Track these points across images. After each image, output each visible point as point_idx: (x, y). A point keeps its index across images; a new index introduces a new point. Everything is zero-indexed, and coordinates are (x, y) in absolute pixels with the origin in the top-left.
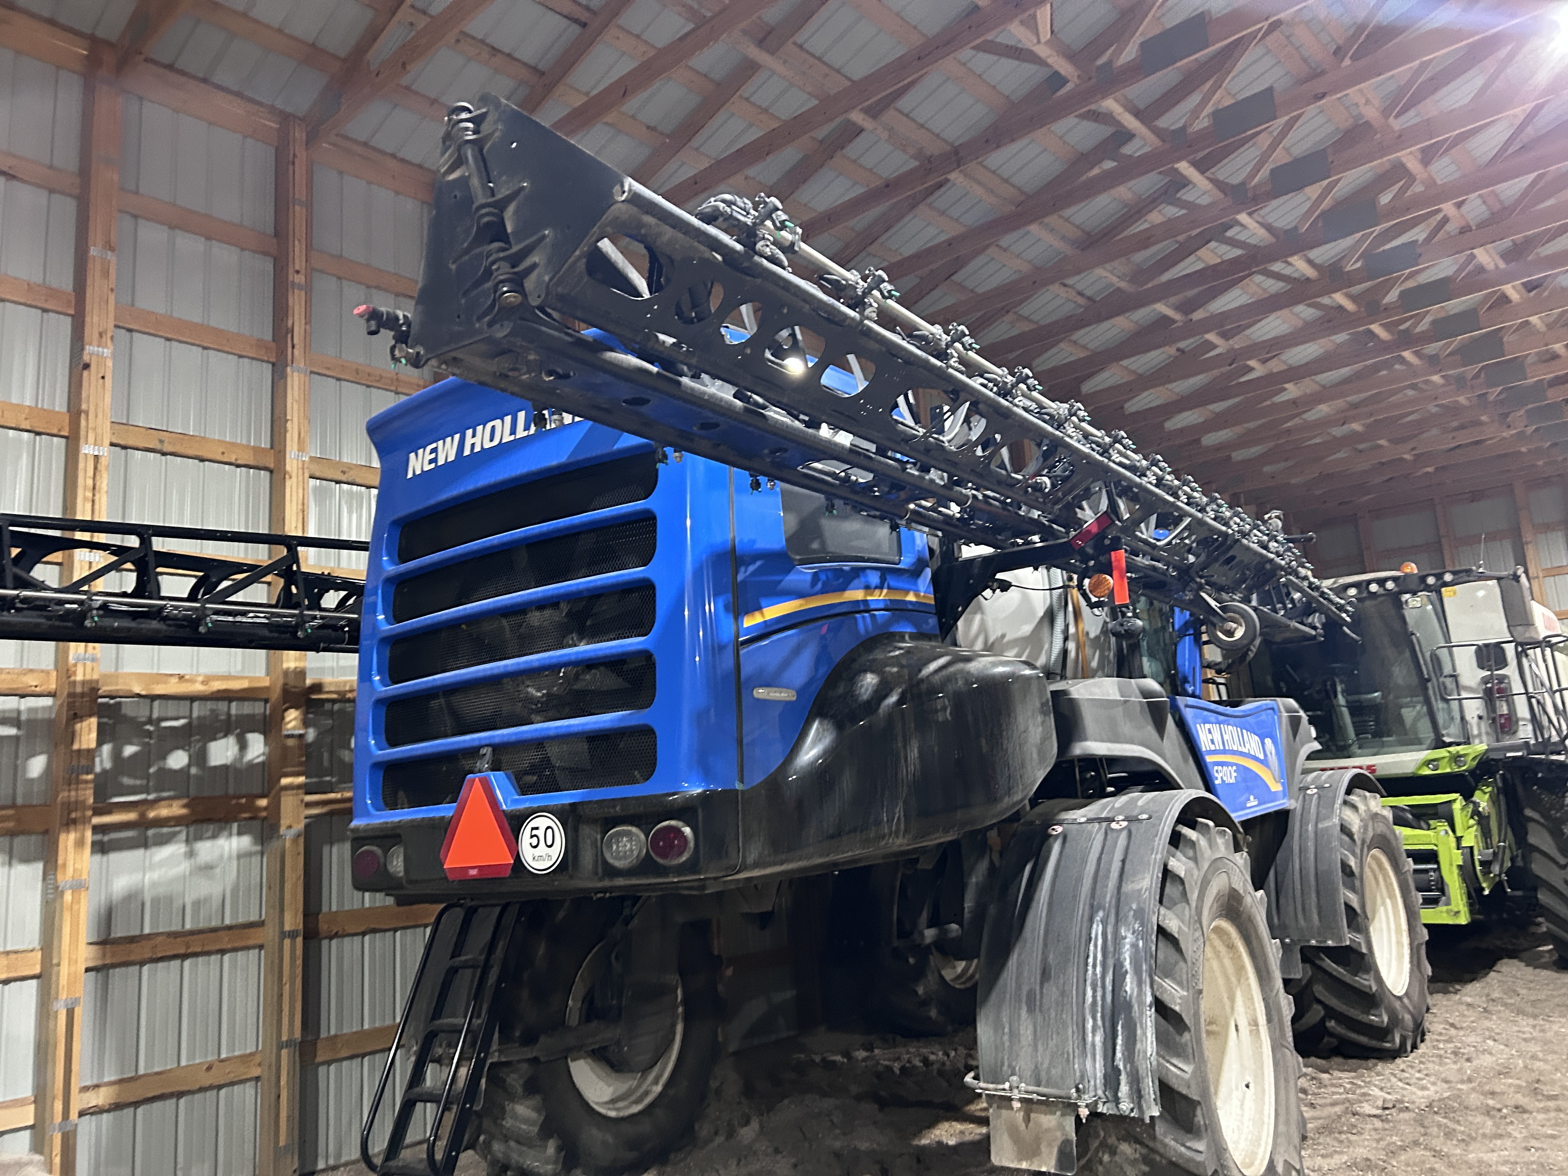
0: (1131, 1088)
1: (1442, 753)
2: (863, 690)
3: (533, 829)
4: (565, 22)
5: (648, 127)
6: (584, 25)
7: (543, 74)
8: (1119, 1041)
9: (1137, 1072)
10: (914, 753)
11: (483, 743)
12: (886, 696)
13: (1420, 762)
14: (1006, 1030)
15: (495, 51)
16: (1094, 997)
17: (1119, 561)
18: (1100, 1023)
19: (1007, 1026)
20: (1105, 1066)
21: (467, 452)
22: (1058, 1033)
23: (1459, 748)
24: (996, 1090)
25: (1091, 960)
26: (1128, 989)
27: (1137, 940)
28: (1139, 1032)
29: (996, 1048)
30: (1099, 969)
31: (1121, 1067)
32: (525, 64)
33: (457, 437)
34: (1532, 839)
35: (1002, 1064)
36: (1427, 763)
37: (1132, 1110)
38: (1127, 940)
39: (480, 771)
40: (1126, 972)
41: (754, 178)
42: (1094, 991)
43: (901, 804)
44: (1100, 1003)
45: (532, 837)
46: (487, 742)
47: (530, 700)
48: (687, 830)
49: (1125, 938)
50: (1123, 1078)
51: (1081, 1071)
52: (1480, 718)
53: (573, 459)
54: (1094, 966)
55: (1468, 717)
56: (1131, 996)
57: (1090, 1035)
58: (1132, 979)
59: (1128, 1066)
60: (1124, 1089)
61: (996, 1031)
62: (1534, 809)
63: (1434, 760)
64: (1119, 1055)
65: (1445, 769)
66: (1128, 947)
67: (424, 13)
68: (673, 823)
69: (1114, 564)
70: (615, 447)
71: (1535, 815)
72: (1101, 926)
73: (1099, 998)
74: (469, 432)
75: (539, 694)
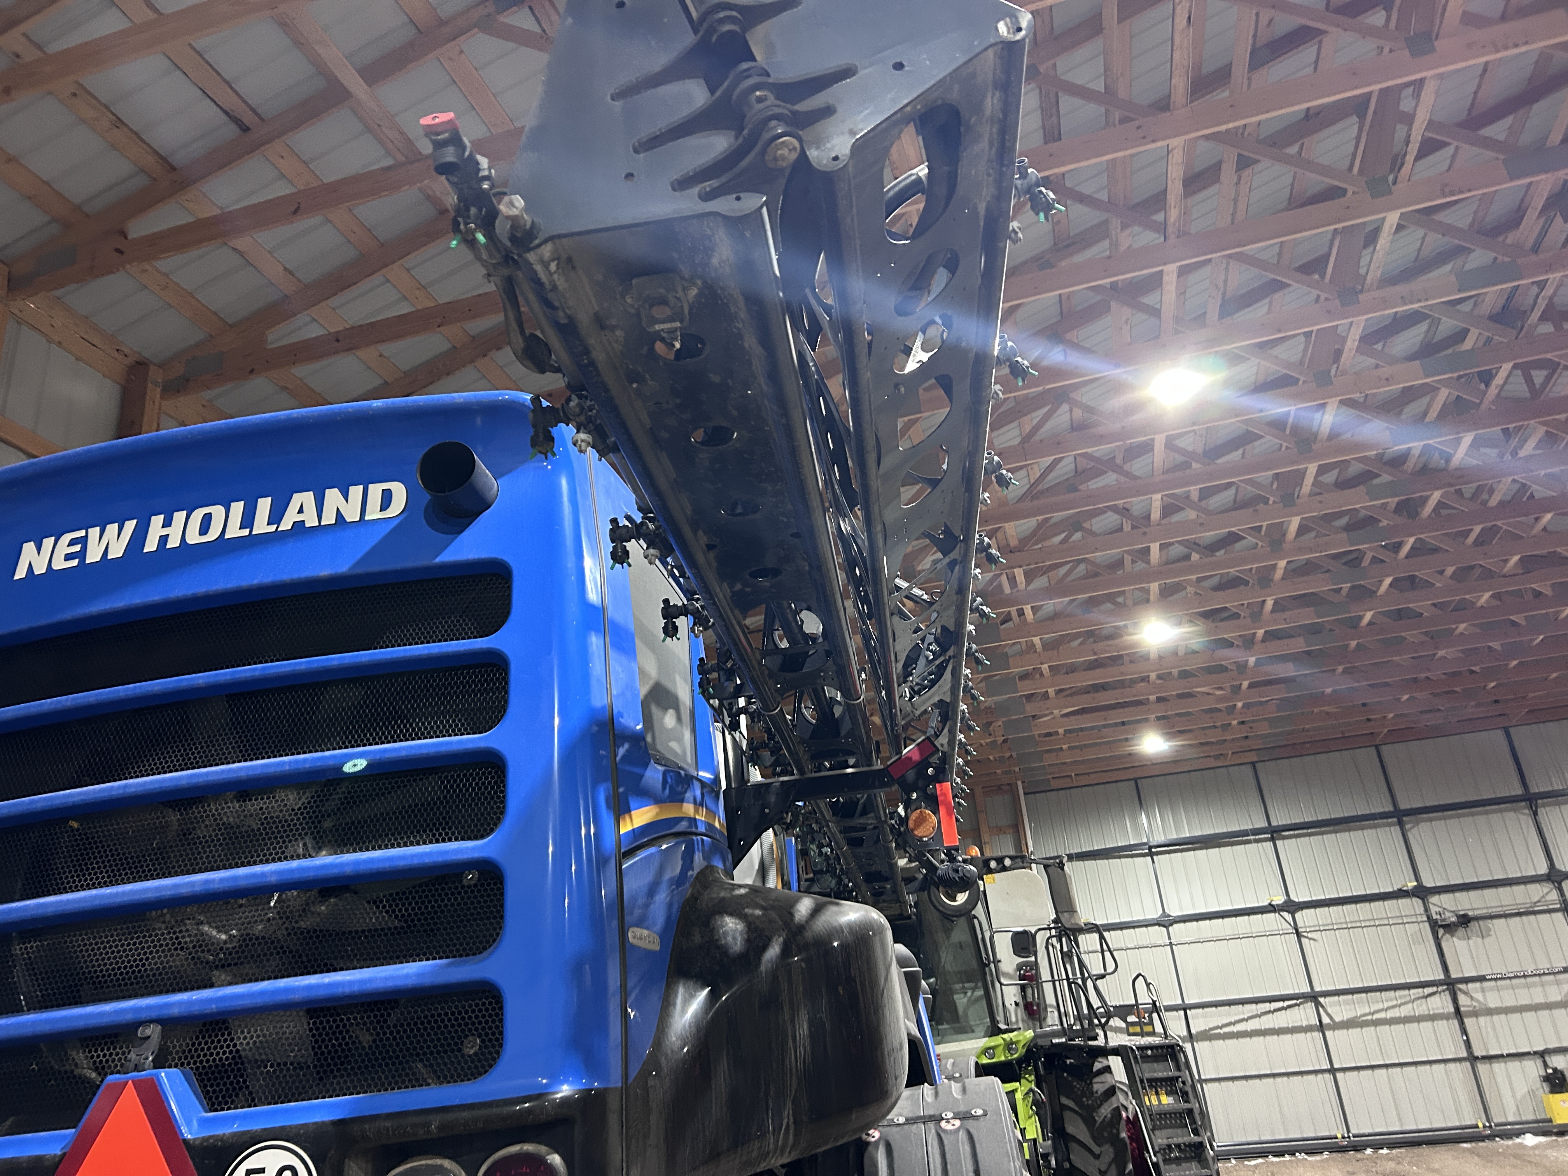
1: (998, 1040)
2: (730, 939)
4: (224, 118)
5: (285, 269)
6: (245, 129)
7: (174, 169)
10: (803, 1029)
11: (144, 1016)
12: (765, 948)
13: (980, 1050)
15: (119, 122)
17: (945, 795)
21: (151, 545)
23: (1011, 1035)
32: (156, 152)
33: (130, 526)
34: (1070, 1129)
36: (986, 1051)
39: (137, 1068)
41: (388, 358)
43: (789, 1104)
46: (154, 1014)
47: (204, 944)
48: (556, 1159)
52: (1017, 1004)
53: (360, 570)
55: (1007, 1004)
62: (1068, 1097)
63: (990, 1048)
65: (1001, 1057)
67: (39, 47)
68: (528, 1147)
69: (940, 798)
70: (438, 560)
71: (1071, 1104)
74: (157, 520)
75: (224, 937)
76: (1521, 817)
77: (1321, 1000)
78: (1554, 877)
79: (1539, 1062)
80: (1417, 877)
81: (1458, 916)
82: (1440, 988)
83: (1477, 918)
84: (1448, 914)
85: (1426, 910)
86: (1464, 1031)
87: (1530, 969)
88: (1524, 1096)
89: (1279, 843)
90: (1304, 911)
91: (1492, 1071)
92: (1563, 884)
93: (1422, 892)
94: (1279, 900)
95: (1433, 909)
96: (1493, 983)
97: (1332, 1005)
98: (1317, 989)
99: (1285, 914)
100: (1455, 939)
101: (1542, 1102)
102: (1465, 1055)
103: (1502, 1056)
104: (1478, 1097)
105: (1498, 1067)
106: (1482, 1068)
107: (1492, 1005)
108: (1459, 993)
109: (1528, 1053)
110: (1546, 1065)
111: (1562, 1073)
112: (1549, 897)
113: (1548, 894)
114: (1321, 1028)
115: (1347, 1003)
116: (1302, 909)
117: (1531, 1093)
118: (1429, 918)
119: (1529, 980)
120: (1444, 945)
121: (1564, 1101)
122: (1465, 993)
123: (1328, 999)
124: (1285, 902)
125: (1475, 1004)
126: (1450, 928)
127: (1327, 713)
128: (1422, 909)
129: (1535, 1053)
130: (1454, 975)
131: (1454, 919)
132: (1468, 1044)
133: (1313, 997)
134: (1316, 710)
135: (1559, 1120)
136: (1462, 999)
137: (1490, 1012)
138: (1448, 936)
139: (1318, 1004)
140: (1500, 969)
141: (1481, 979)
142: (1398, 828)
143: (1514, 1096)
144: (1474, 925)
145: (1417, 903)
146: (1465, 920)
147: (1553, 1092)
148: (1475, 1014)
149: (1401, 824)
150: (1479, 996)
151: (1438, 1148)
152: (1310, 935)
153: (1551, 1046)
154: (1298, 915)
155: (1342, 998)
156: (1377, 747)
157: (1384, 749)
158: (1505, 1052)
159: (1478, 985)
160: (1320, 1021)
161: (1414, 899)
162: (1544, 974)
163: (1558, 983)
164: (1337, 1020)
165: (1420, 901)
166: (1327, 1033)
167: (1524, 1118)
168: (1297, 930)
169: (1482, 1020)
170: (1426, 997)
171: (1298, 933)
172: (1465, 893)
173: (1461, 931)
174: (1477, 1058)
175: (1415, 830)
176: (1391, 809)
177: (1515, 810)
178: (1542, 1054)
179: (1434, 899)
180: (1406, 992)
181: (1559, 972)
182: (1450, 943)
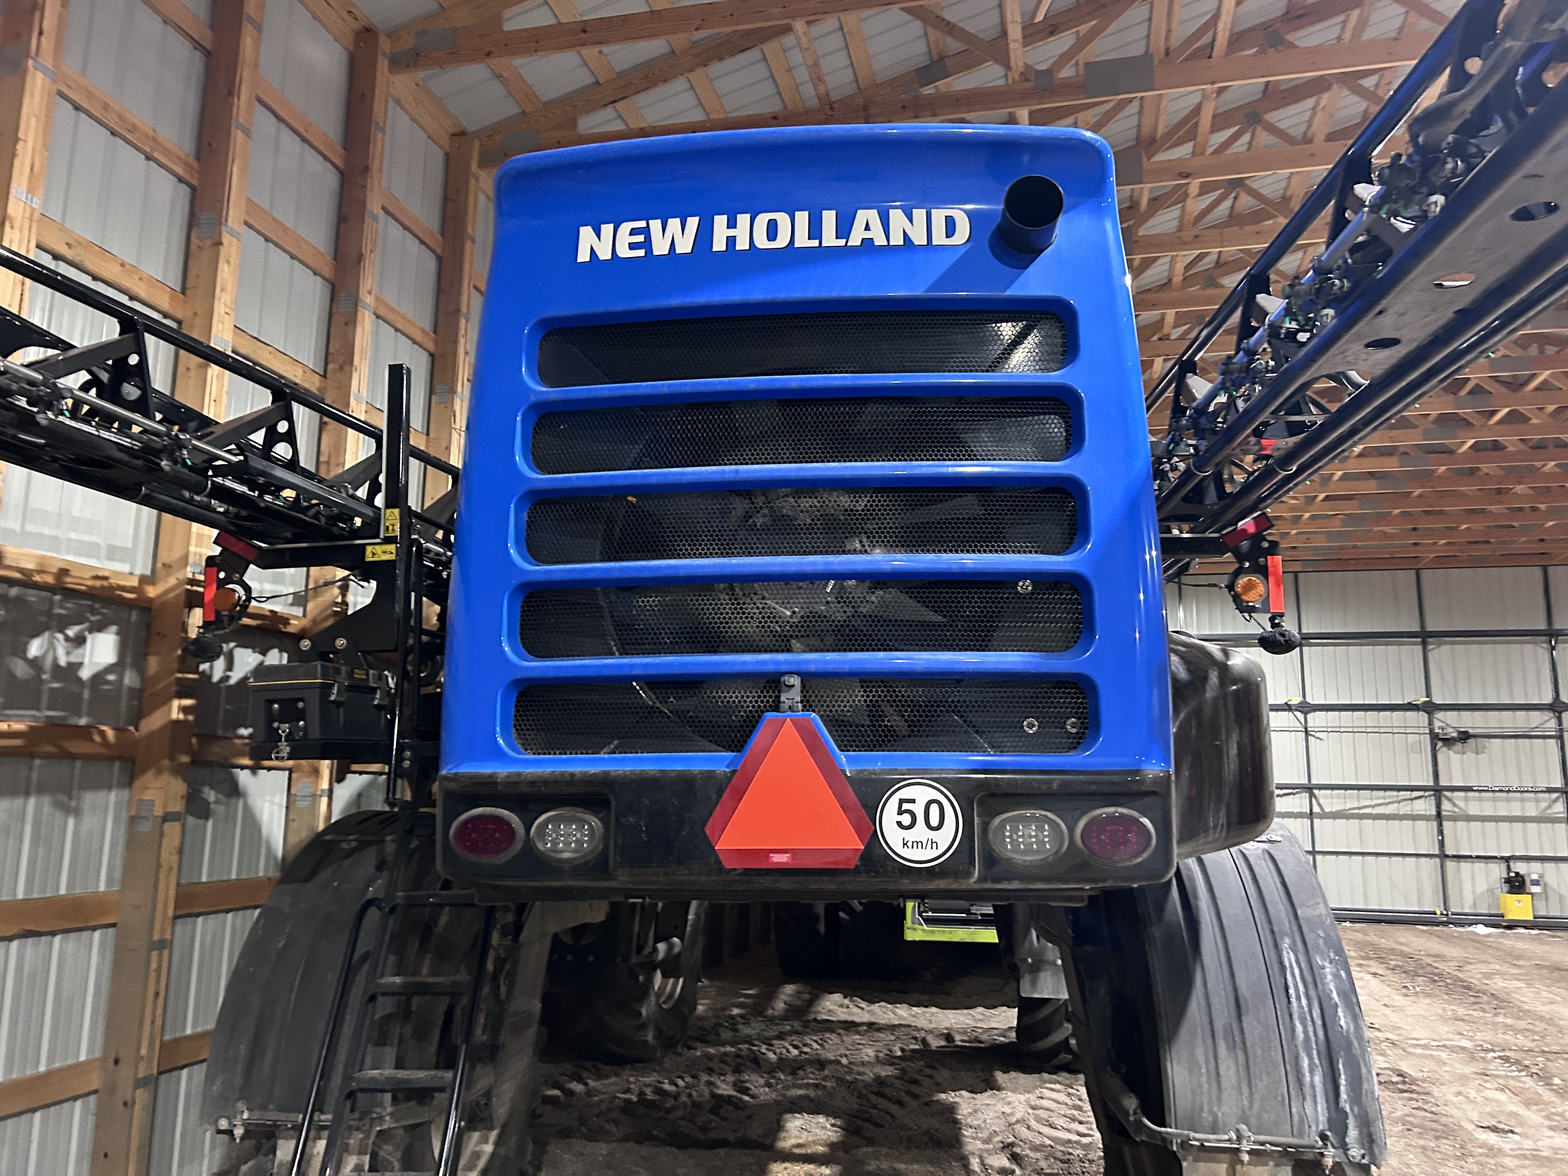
0: (1361, 1133)
3: (902, 801)
8: (1343, 1081)
9: (1367, 1113)
11: (784, 668)
12: (1206, 678)
14: (1204, 1070)
16: (1306, 1032)
17: (1275, 566)
18: (1317, 1061)
19: (1203, 1065)
20: (1328, 1109)
21: (719, 245)
22: (1268, 1073)
24: (1219, 1141)
25: (1292, 991)
26: (1342, 1023)
27: (1338, 970)
28: (1364, 1070)
29: (1193, 1091)
30: (1304, 1002)
31: (1348, 1109)
33: (693, 222)
35: (1202, 1111)
37: (1363, 1157)
38: (1328, 970)
39: (788, 710)
40: (1336, 1006)
42: (1305, 1027)
44: (1313, 1039)
45: (900, 812)
46: (793, 668)
49: (1323, 968)
50: (1351, 1122)
51: (1300, 1116)
54: (1298, 998)
56: (1348, 1031)
57: (1307, 1074)
58: (1344, 1012)
59: (1356, 1109)
60: (1353, 1134)
61: (1191, 1072)
64: (1344, 1096)
66: (1329, 977)
68: (1121, 810)
69: (1270, 569)
72: (1292, 954)
73: (1311, 1034)
74: (721, 220)
75: (788, 613)
76: (1538, 648)
77: (1316, 792)
78: (1556, 707)
79: (1504, 866)
80: (1428, 695)
81: (1460, 733)
82: (1427, 794)
83: (1475, 736)
84: (1450, 730)
85: (1431, 723)
86: (1441, 832)
87: (1515, 785)
88: (1482, 893)
89: (1305, 649)
90: (1318, 713)
91: (1458, 870)
92: (1563, 715)
93: (1430, 708)
94: (1296, 700)
95: (1437, 724)
96: (1477, 794)
97: (1325, 797)
98: (1314, 781)
99: (1298, 714)
100: (1451, 752)
101: (1498, 899)
102: (1437, 852)
103: (1471, 857)
104: (1441, 888)
105: (1465, 866)
106: (1450, 865)
107: (1471, 813)
108: (1443, 799)
109: (1495, 858)
110: (1509, 869)
111: (1522, 877)
112: (1548, 725)
113: (1547, 722)
114: (1311, 815)
115: (1339, 797)
116: (1315, 710)
117: (1491, 890)
118: (1431, 731)
119: (1511, 795)
120: (1440, 757)
121: (1519, 901)
122: (1449, 799)
123: (1323, 792)
124: (1301, 703)
125: (1456, 810)
126: (1448, 742)
127: (1385, 533)
128: (1427, 722)
129: (1502, 858)
130: (1443, 783)
131: (1455, 735)
132: (1442, 844)
133: (1309, 789)
134: (1376, 529)
135: (1510, 916)
136: (1446, 806)
137: (1469, 818)
138: (1444, 749)
139: (1312, 795)
140: (1486, 782)
141: (1468, 789)
142: (1420, 647)
143: (1474, 892)
144: (1472, 741)
145: (1423, 717)
146: (1465, 737)
147: (1510, 892)
148: (1454, 819)
149: (1424, 644)
150: (1461, 804)
151: (1397, 927)
152: (1317, 735)
153: (1517, 854)
154: (1309, 716)
155: (1336, 792)
156: (1418, 571)
157: (1426, 575)
158: (1474, 854)
159: (1461, 794)
160: (1311, 810)
161: (1421, 713)
162: (1527, 791)
163: (1537, 801)
164: (1327, 810)
165: (1426, 715)
166: (1315, 821)
167: (1479, 911)
168: (1306, 729)
169: (1460, 824)
170: (1412, 799)
171: (1307, 732)
172: (1469, 713)
173: (1459, 746)
174: (1447, 856)
175: (1436, 651)
176: (1418, 629)
177: (1534, 643)
178: (1507, 859)
179: (1440, 715)
180: (1395, 793)
181: (1541, 792)
182: (1443, 754)
